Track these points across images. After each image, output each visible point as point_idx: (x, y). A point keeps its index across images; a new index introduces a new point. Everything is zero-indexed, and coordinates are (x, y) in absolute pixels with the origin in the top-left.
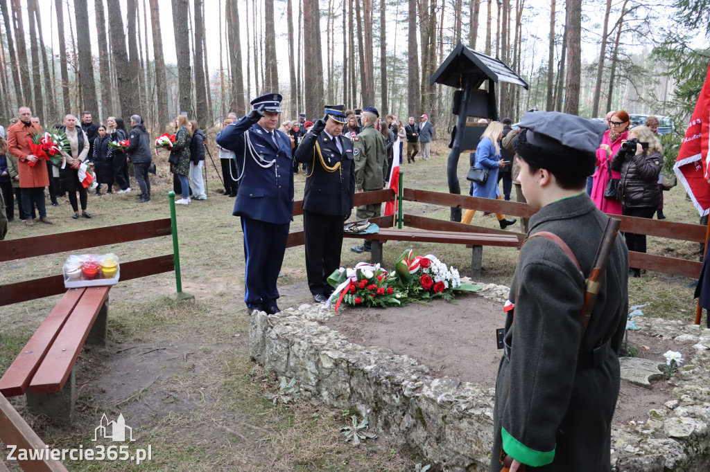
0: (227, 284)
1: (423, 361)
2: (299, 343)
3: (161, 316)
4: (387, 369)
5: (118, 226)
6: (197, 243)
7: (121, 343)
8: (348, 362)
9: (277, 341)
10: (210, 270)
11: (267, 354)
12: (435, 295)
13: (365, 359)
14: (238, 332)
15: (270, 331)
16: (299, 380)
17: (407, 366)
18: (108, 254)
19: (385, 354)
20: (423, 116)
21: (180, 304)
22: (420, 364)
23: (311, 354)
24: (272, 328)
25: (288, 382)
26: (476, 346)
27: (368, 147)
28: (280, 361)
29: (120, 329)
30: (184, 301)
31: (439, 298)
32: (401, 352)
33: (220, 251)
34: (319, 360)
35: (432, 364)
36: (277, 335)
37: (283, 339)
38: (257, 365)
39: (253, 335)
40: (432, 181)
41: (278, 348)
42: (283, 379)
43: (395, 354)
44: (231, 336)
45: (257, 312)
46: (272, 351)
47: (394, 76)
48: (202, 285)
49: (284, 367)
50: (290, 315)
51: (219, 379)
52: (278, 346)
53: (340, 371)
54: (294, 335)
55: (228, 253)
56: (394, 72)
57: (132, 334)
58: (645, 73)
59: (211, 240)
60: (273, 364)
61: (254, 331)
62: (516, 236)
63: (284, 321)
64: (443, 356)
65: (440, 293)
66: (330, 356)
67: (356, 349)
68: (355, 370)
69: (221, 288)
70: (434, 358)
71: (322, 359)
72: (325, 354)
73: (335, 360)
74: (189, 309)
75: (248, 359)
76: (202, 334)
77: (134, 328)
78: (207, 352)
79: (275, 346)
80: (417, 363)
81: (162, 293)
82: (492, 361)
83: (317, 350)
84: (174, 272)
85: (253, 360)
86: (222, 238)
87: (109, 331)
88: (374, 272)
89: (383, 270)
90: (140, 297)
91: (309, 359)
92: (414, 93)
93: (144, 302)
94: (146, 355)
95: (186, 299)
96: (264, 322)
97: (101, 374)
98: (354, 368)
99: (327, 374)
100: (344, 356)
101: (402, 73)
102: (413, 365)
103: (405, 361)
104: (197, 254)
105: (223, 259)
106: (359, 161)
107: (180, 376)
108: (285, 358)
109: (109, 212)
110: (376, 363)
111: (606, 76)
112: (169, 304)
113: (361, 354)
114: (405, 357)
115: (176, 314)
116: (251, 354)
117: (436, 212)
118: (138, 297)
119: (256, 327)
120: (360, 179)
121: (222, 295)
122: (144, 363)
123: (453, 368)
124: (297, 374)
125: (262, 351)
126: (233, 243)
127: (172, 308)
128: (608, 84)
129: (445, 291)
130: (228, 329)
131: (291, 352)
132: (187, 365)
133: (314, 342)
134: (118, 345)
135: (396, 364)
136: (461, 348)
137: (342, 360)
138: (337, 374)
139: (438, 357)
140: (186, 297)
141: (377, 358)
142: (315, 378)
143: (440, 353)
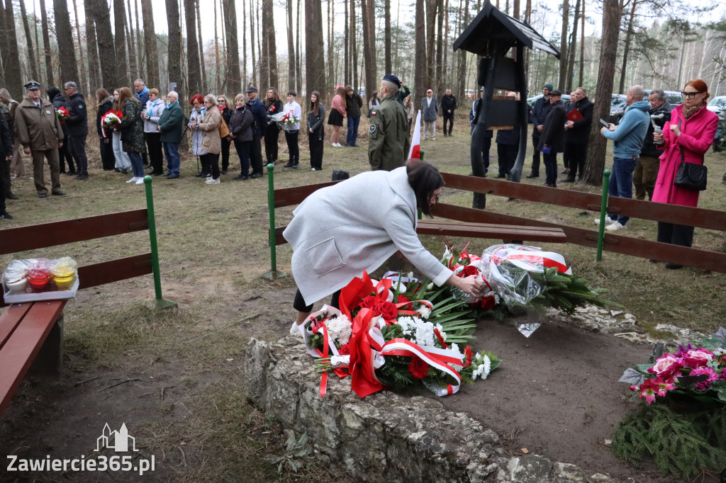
0: (219, 284)
1: (486, 421)
2: (313, 391)
3: (136, 332)
4: (441, 438)
5: (80, 220)
6: (184, 232)
7: (81, 372)
8: (384, 425)
9: (282, 384)
10: (198, 266)
11: (269, 397)
12: (484, 313)
13: (407, 421)
14: (231, 355)
15: (272, 369)
16: (312, 436)
17: (468, 432)
18: (63, 259)
19: (434, 410)
20: (430, 90)
21: (160, 315)
22: (485, 427)
23: (329, 406)
24: (275, 363)
25: (297, 438)
26: (554, 394)
27: (387, 123)
28: (287, 409)
29: (81, 349)
30: (165, 310)
31: (489, 317)
32: (454, 405)
33: (210, 242)
34: (341, 416)
35: (500, 426)
36: (282, 375)
37: (290, 382)
38: (256, 409)
39: (250, 370)
40: (443, 160)
41: (283, 393)
42: (291, 433)
43: (447, 409)
44: (221, 361)
45: (255, 341)
46: (275, 395)
47: (397, 48)
48: (188, 287)
49: (291, 417)
50: (298, 343)
51: (206, 429)
52: (283, 390)
53: (371, 434)
54: (305, 376)
55: (220, 244)
56: (396, 44)
57: (97, 359)
58: (660, 47)
59: (201, 228)
60: (277, 411)
61: (251, 366)
62: (561, 230)
63: (291, 352)
64: (514, 413)
65: (491, 311)
66: (358, 413)
67: (393, 402)
68: (395, 437)
69: (211, 291)
70: (501, 416)
71: (346, 416)
72: (350, 409)
73: (365, 419)
74: (171, 322)
75: (244, 401)
76: (187, 357)
77: (99, 350)
78: (190, 385)
79: (279, 389)
80: (481, 427)
81: (139, 298)
82: (583, 421)
83: (338, 402)
84: (153, 274)
85: (250, 402)
86: (213, 226)
87: (64, 355)
88: (406, 284)
89: (416, 280)
90: (113, 303)
91: (327, 413)
92: (422, 65)
93: (115, 310)
94: (111, 390)
95: (167, 308)
96: (264, 356)
97: (49, 420)
98: (394, 435)
99: (353, 436)
100: (376, 415)
101: (405, 45)
102: (476, 431)
103: (464, 423)
104: (184, 246)
105: (214, 252)
106: (376, 139)
107: (154, 424)
108: (294, 406)
109: (88, 195)
110: (424, 428)
111: (621, 50)
112: (146, 316)
113: (401, 411)
114: (462, 416)
115: (154, 329)
116: (247, 394)
117: (454, 196)
118: (110, 303)
119: (253, 361)
120: (376, 161)
121: (211, 301)
122: (109, 402)
123: (531, 434)
124: (310, 429)
125: (261, 391)
126: (227, 232)
127: (148, 321)
128: (622, 58)
129: (496, 307)
130: (218, 351)
131: (301, 400)
132: (164, 404)
133: (333, 388)
134: (77, 375)
135: (453, 428)
136: (534, 399)
137: (376, 421)
138: (368, 439)
139: (507, 415)
140: (166, 306)
141: (424, 419)
142: (335, 439)
143: (507, 407)
